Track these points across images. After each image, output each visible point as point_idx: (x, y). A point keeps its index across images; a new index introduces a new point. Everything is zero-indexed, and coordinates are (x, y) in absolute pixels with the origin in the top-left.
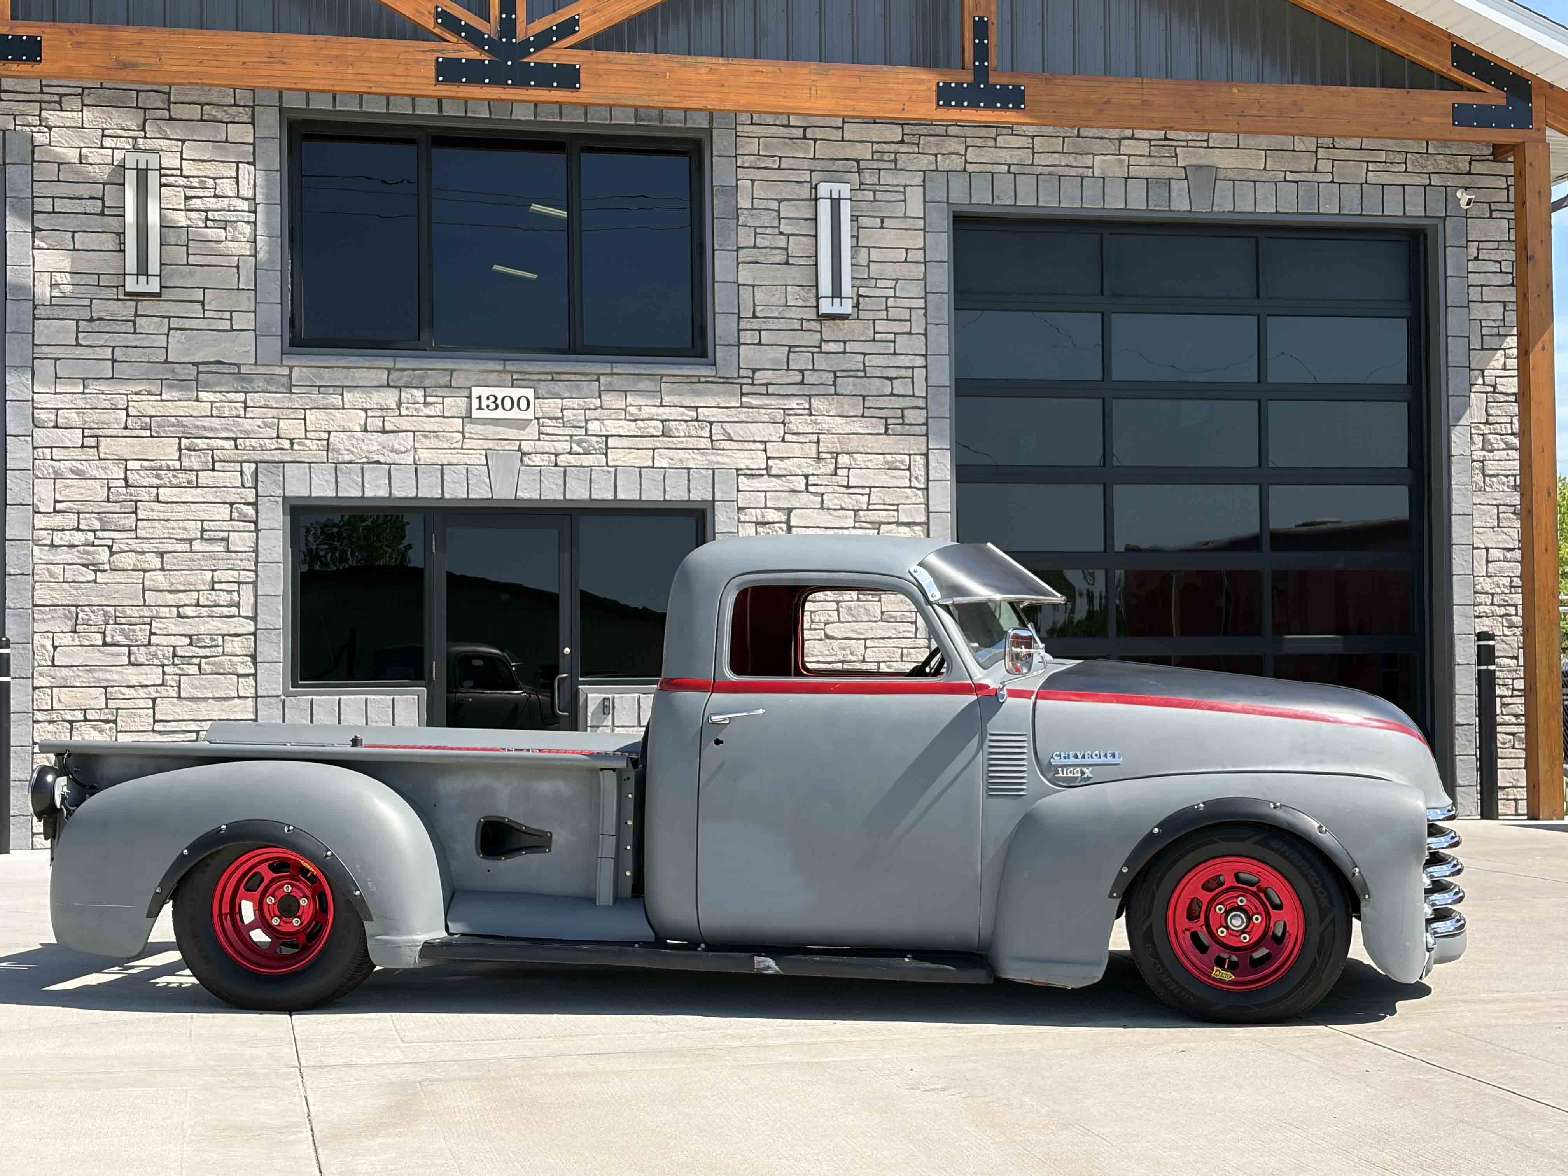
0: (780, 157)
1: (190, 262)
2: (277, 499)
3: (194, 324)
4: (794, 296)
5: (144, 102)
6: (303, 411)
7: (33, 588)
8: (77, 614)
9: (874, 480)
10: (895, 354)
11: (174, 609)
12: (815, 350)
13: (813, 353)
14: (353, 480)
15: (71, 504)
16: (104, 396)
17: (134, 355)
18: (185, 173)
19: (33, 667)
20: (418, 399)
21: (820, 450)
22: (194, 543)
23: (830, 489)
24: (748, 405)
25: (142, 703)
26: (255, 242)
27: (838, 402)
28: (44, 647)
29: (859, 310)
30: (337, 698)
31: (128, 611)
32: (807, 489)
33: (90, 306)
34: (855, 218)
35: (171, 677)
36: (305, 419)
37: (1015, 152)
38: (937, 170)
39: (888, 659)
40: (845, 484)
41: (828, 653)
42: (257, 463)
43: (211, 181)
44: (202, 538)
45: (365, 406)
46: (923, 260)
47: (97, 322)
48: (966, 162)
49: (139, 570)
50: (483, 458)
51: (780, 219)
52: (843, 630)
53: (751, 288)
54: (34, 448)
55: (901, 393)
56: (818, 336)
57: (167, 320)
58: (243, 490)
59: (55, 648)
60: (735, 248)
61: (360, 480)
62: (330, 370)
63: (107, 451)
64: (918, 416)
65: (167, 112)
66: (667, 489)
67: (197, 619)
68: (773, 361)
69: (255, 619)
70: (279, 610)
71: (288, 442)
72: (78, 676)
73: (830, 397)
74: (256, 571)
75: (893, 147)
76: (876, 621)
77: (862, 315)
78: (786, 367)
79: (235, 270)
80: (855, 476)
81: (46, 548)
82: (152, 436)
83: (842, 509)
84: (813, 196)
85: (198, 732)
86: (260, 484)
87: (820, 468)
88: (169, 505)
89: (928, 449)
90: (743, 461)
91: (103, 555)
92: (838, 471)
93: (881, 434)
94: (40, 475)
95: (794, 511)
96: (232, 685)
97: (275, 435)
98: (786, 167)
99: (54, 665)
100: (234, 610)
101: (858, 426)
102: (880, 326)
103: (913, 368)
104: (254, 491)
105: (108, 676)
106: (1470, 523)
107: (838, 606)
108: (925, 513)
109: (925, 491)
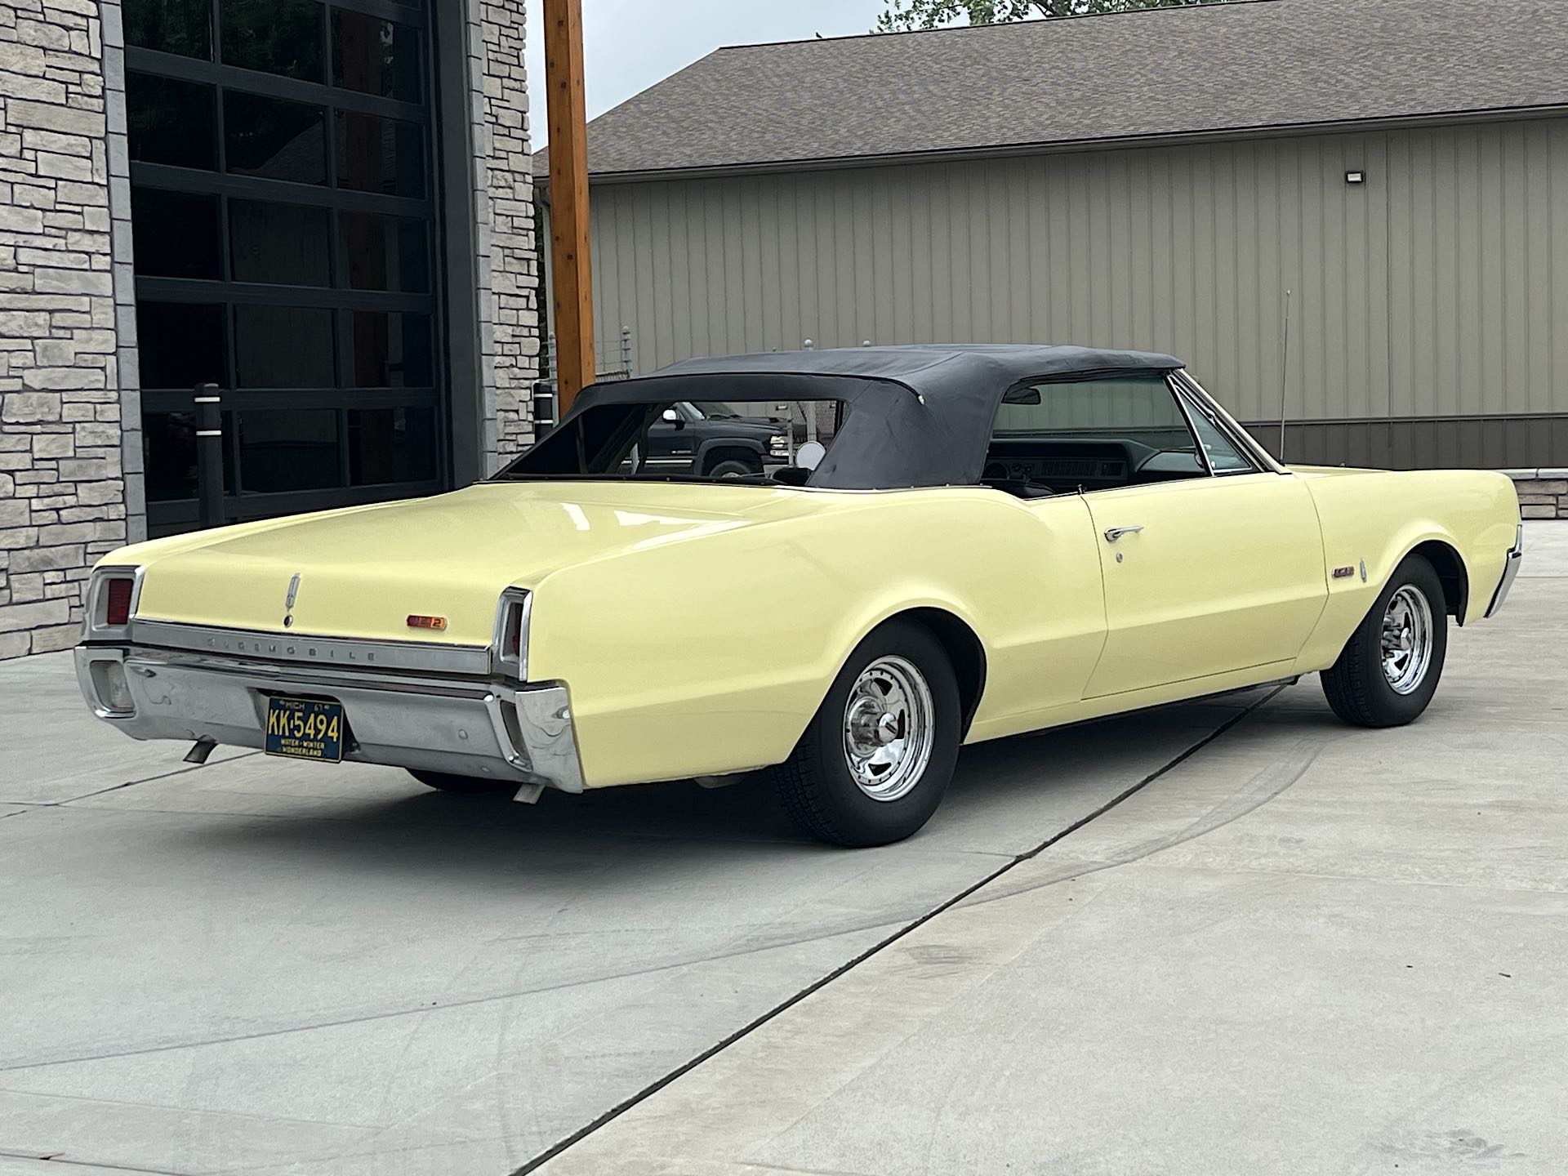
9: (60, 171)
21: (8, 121)
23: (19, 178)
27: (21, 53)
39: (81, 419)
40: (33, 172)
41: (27, 411)
52: (39, 378)
55: (78, 51)
64: (94, 84)
73: (13, 45)
76: (67, 367)
80: (42, 162)
83: (32, 207)
87: (7, 147)
89: (107, 132)
92: (25, 151)
93: (62, 105)
101: (43, 90)
103: (87, 17)
106: (489, 266)
107: (33, 344)
108: (109, 220)
109: (106, 189)
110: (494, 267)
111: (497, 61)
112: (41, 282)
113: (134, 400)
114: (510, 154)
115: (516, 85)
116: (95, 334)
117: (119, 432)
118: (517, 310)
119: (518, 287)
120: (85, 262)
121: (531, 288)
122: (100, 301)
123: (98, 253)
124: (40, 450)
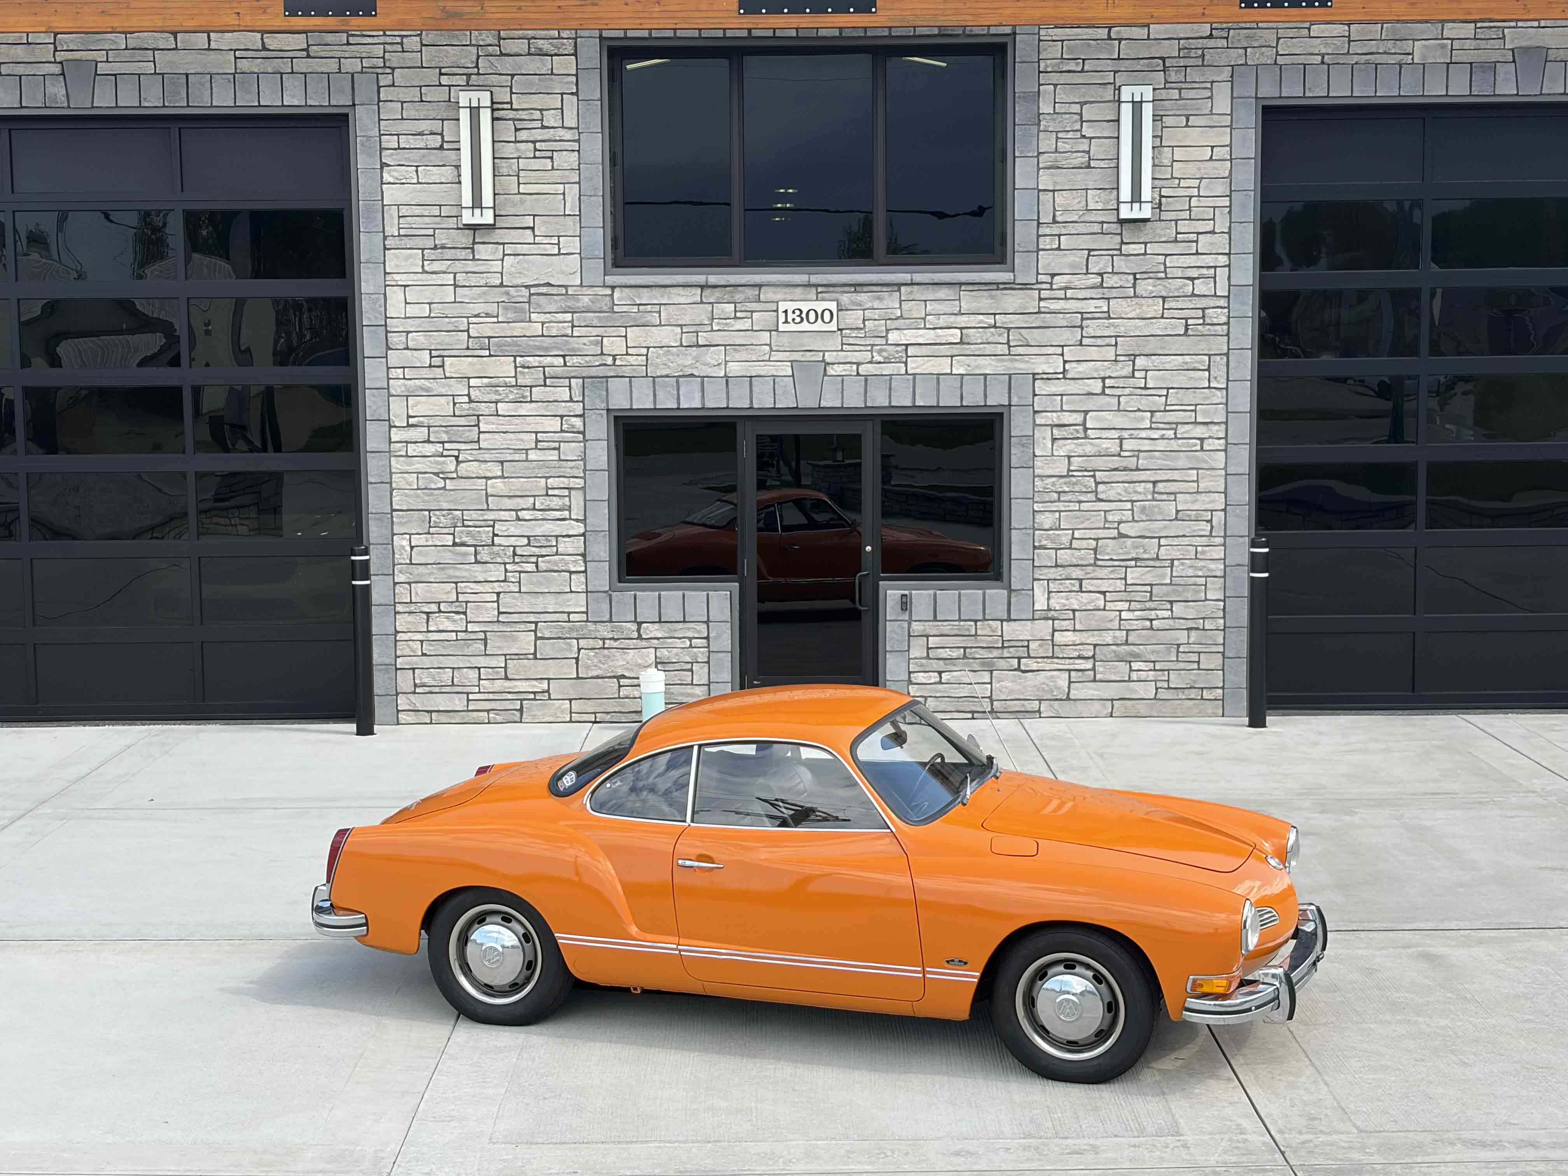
0: (1084, 60)
1: (521, 191)
2: (601, 412)
3: (525, 249)
4: (1095, 200)
5: (477, 40)
6: (624, 329)
7: (391, 494)
8: (430, 517)
9: (1172, 382)
10: (1197, 253)
11: (514, 513)
12: (1115, 252)
13: (1112, 256)
14: (669, 392)
15: (421, 419)
16: (447, 320)
17: (474, 280)
18: (514, 107)
19: (394, 565)
20: (728, 316)
21: (1118, 353)
22: (529, 452)
23: (1127, 391)
24: (1047, 310)
25: (488, 597)
26: (579, 169)
27: (1137, 304)
28: (403, 547)
29: (1161, 210)
30: (657, 593)
31: (474, 515)
32: (1103, 391)
33: (433, 236)
34: (1159, 118)
35: (511, 574)
36: (626, 336)
37: (1329, 41)
38: (1246, 64)
39: (1181, 557)
40: (1143, 386)
41: (1121, 551)
42: (583, 378)
43: (538, 112)
44: (536, 448)
45: (680, 323)
46: (1229, 158)
47: (440, 250)
48: (1277, 54)
49: (482, 478)
50: (790, 369)
51: (1082, 122)
52: (1136, 528)
53: (1051, 193)
54: (388, 368)
55: (1201, 294)
56: (1118, 238)
57: (502, 246)
58: (571, 404)
59: (412, 548)
60: (1036, 154)
61: (675, 392)
62: (649, 289)
63: (452, 370)
64: (1220, 316)
65: (498, 48)
66: (964, 395)
67: (533, 522)
68: (1071, 265)
69: (585, 521)
70: (605, 514)
71: (611, 358)
72: (432, 573)
73: (1129, 300)
74: (584, 478)
75: (1200, 43)
76: (1168, 520)
77: (1164, 216)
78: (1084, 271)
79: (562, 197)
80: (1151, 378)
81: (401, 459)
82: (490, 356)
83: (1139, 410)
84: (1116, 98)
85: (536, 623)
86: (586, 399)
87: (1117, 371)
88: (507, 418)
89: (1229, 349)
90: (1041, 365)
91: (451, 465)
92: (1136, 373)
93: (1179, 335)
94: (395, 393)
95: (1090, 414)
96: (565, 581)
97: (599, 352)
98: (1090, 69)
99: (411, 564)
100: (566, 514)
101: (1158, 327)
102: (1183, 227)
103: (1215, 267)
104: (581, 404)
105: (458, 573)
107: (1132, 505)
108: (1224, 413)
109: (1224, 391)
112: (1145, 462)
113: (1244, 543)
116: (1199, 497)
117: (1222, 567)
120: (1196, 445)
122: (1208, 472)
123: (1210, 437)
124: (1132, 578)
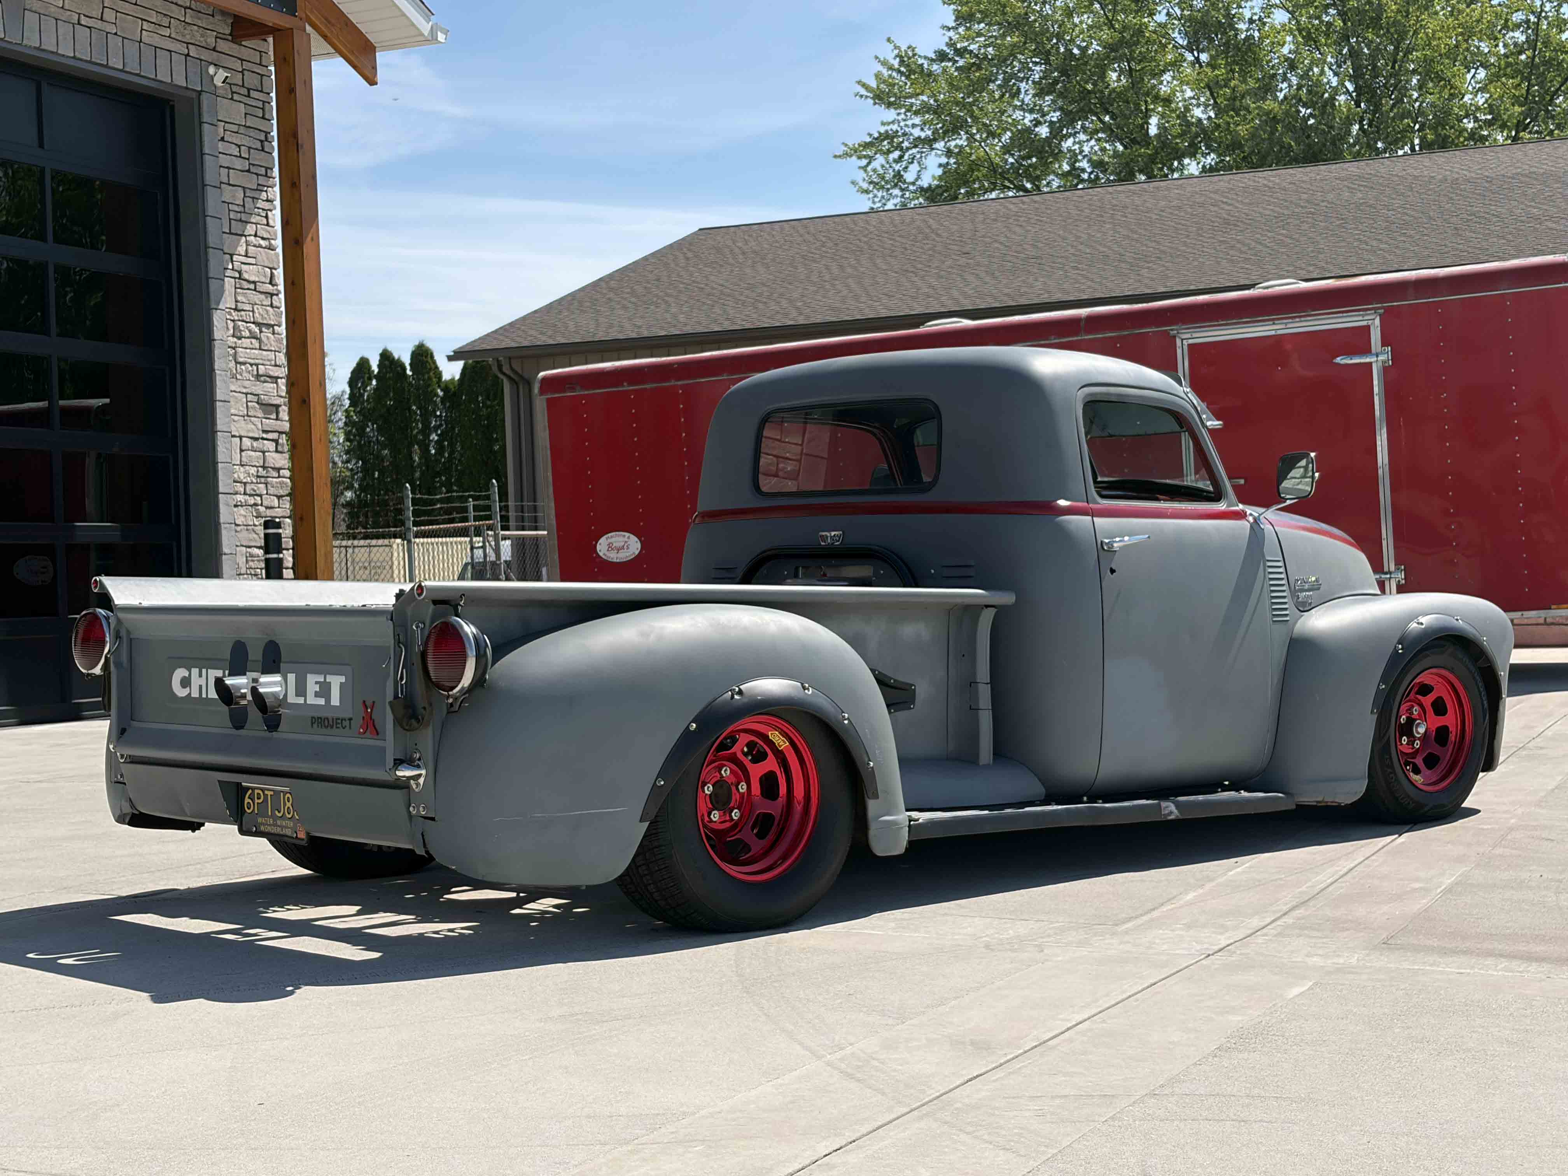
106: (228, 410)
110: (233, 411)
111: (241, 220)
114: (255, 307)
115: (263, 243)
118: (264, 452)
119: (264, 431)
121: (281, 433)
